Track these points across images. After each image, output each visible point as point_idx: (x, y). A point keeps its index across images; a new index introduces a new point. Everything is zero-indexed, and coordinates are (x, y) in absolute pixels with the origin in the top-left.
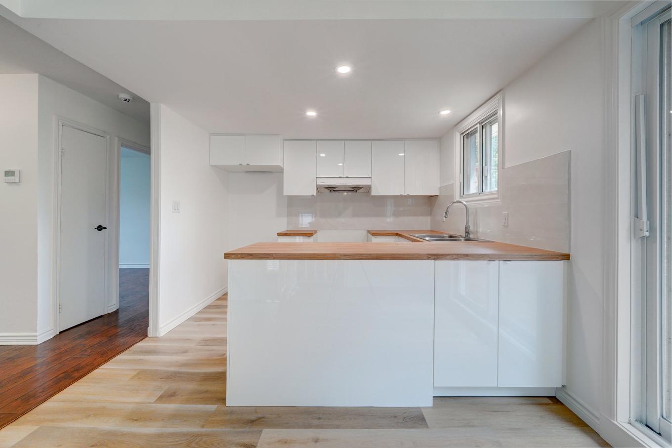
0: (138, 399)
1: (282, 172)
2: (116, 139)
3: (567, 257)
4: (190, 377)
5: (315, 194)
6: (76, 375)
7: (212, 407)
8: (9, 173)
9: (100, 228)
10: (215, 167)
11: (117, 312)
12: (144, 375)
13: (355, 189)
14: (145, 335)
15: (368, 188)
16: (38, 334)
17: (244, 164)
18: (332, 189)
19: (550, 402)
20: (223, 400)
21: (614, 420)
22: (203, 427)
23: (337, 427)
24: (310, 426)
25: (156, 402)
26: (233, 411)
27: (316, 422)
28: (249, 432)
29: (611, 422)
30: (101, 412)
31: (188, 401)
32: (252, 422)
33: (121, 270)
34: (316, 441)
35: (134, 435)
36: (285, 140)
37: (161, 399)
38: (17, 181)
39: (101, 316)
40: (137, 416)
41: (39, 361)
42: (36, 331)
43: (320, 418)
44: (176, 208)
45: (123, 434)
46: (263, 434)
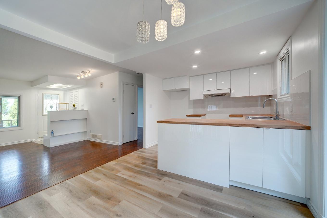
0: (137, 162)
1: (189, 90)
2: (136, 85)
3: (309, 128)
4: (151, 160)
5: (203, 99)
6: (125, 154)
7: (154, 168)
8: (113, 99)
10: (165, 91)
11: (137, 140)
12: (139, 157)
13: (223, 95)
14: (142, 148)
15: (229, 94)
16: (119, 143)
17: (174, 89)
18: (212, 95)
19: (300, 205)
20: (157, 167)
21: (323, 216)
22: (150, 172)
23: (187, 183)
24: (179, 180)
25: (141, 164)
26: (159, 171)
27: (182, 180)
28: (161, 176)
29: (322, 217)
30: (129, 163)
31: (148, 165)
32: (163, 174)
33: (138, 128)
34: (179, 184)
35: (135, 169)
36: (190, 77)
37: (142, 163)
38: (115, 101)
39: (133, 141)
40: (136, 166)
41: (119, 149)
42: (118, 142)
43: (183, 179)
44: (151, 107)
45: (132, 168)
46: (164, 178)
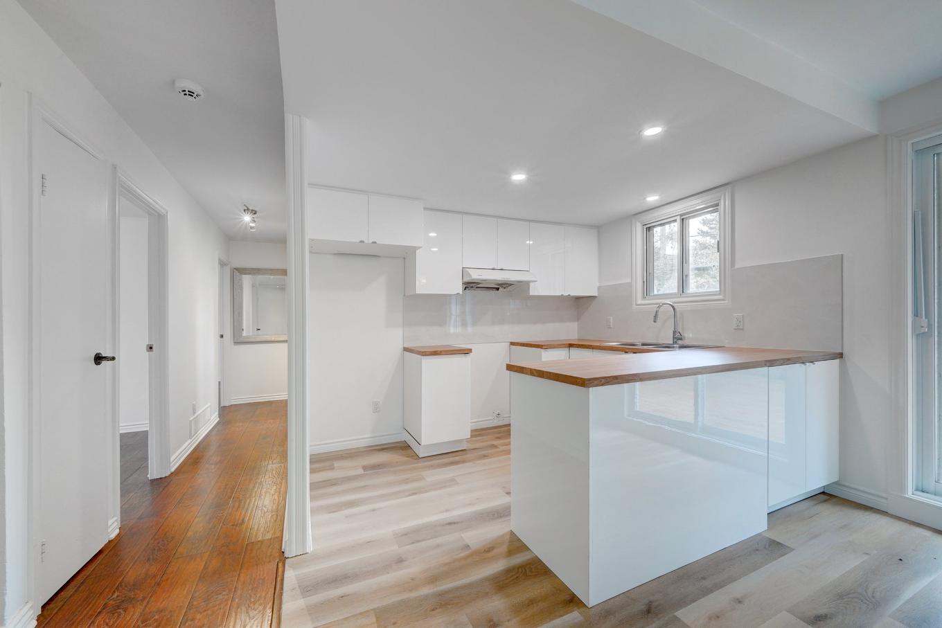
3: (841, 356)
5: (461, 292)
9: (99, 359)
17: (368, 240)
21: (906, 494)
34: (739, 601)
